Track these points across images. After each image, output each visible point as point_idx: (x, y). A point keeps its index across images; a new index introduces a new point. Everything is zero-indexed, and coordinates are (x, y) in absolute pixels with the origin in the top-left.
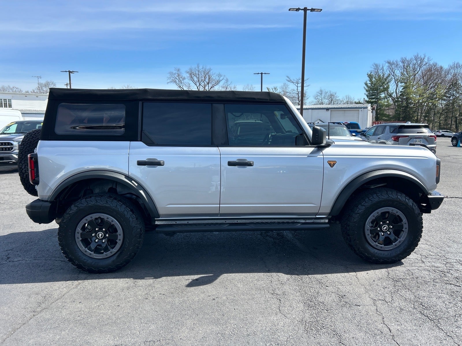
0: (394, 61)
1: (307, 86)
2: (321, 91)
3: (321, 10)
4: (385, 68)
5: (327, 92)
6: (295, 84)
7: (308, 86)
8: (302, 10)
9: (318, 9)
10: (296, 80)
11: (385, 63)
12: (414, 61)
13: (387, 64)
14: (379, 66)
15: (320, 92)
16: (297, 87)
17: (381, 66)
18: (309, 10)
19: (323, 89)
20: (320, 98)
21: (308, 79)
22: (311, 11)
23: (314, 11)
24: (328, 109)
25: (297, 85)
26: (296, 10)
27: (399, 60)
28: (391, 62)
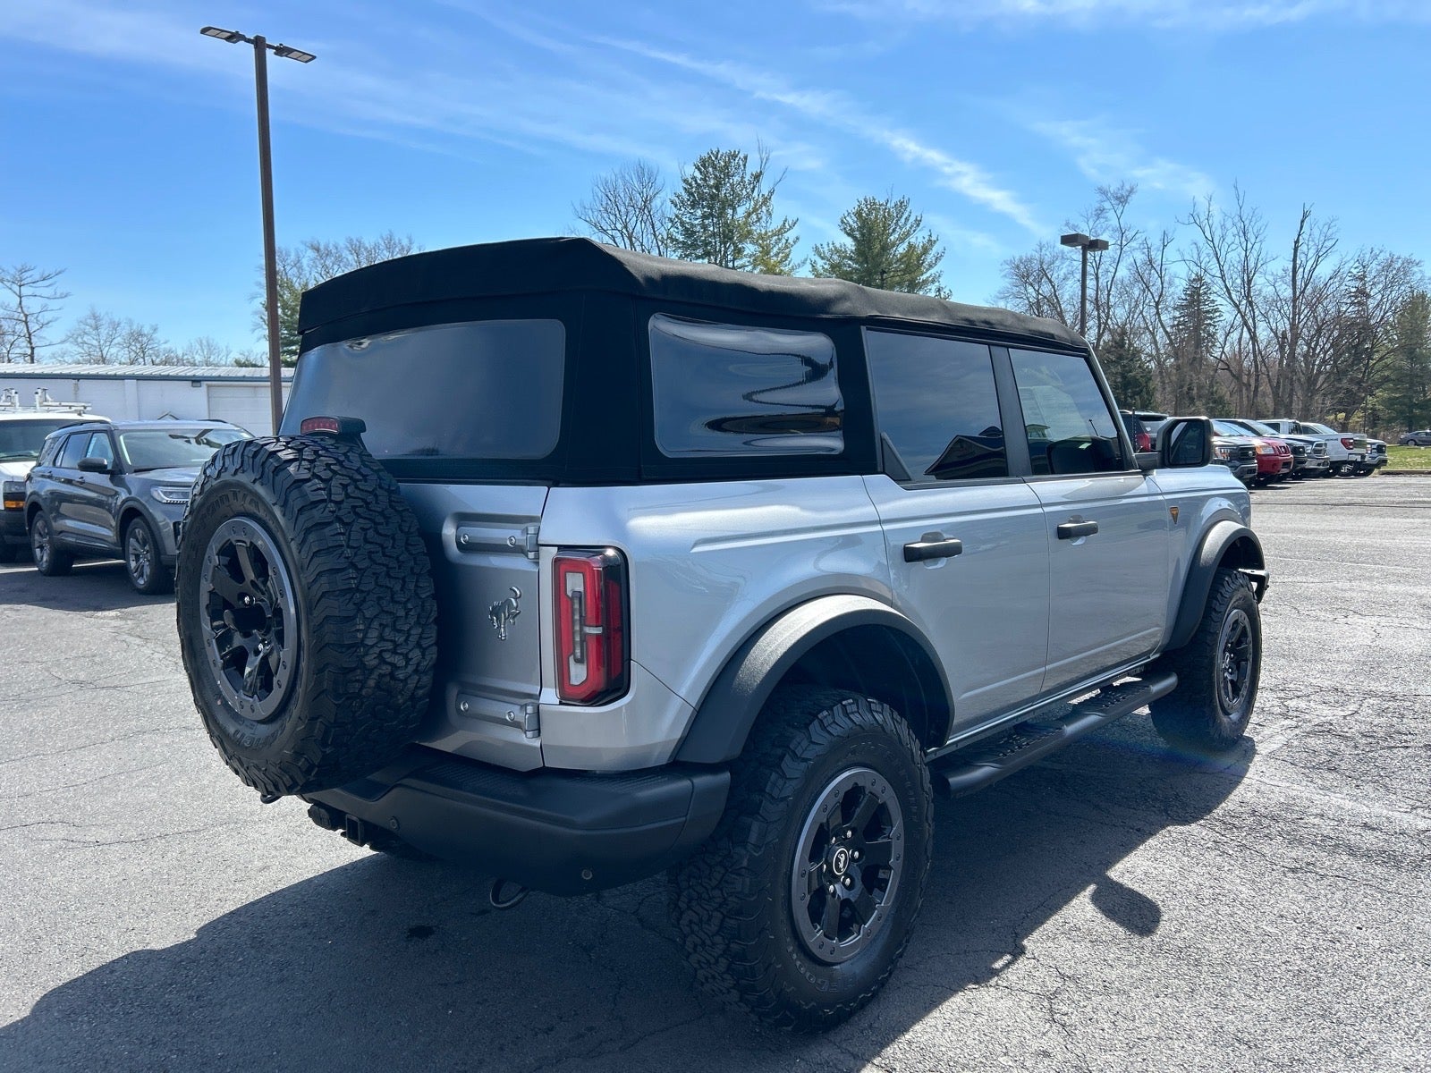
0: (331, 247)
1: (58, 295)
2: (95, 317)
3: (314, 57)
4: (305, 262)
5: (119, 324)
6: (9, 284)
7: (62, 298)
8: (248, 41)
9: (305, 54)
10: (12, 271)
11: (302, 247)
12: (385, 252)
13: (311, 254)
14: (288, 254)
15: (92, 322)
16: (21, 298)
17: (293, 257)
18: (271, 47)
19: (100, 312)
20: (95, 343)
21: (60, 273)
22: (275, 54)
23: (286, 56)
24: (199, 381)
25: (16, 288)
26: (228, 39)
27: (342, 243)
28: (322, 247)
